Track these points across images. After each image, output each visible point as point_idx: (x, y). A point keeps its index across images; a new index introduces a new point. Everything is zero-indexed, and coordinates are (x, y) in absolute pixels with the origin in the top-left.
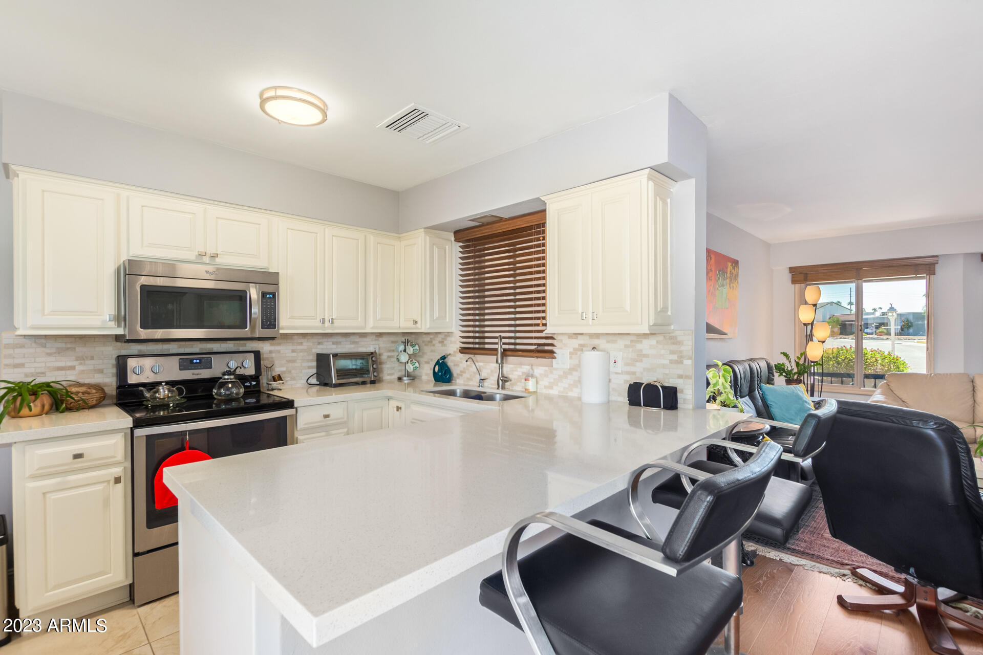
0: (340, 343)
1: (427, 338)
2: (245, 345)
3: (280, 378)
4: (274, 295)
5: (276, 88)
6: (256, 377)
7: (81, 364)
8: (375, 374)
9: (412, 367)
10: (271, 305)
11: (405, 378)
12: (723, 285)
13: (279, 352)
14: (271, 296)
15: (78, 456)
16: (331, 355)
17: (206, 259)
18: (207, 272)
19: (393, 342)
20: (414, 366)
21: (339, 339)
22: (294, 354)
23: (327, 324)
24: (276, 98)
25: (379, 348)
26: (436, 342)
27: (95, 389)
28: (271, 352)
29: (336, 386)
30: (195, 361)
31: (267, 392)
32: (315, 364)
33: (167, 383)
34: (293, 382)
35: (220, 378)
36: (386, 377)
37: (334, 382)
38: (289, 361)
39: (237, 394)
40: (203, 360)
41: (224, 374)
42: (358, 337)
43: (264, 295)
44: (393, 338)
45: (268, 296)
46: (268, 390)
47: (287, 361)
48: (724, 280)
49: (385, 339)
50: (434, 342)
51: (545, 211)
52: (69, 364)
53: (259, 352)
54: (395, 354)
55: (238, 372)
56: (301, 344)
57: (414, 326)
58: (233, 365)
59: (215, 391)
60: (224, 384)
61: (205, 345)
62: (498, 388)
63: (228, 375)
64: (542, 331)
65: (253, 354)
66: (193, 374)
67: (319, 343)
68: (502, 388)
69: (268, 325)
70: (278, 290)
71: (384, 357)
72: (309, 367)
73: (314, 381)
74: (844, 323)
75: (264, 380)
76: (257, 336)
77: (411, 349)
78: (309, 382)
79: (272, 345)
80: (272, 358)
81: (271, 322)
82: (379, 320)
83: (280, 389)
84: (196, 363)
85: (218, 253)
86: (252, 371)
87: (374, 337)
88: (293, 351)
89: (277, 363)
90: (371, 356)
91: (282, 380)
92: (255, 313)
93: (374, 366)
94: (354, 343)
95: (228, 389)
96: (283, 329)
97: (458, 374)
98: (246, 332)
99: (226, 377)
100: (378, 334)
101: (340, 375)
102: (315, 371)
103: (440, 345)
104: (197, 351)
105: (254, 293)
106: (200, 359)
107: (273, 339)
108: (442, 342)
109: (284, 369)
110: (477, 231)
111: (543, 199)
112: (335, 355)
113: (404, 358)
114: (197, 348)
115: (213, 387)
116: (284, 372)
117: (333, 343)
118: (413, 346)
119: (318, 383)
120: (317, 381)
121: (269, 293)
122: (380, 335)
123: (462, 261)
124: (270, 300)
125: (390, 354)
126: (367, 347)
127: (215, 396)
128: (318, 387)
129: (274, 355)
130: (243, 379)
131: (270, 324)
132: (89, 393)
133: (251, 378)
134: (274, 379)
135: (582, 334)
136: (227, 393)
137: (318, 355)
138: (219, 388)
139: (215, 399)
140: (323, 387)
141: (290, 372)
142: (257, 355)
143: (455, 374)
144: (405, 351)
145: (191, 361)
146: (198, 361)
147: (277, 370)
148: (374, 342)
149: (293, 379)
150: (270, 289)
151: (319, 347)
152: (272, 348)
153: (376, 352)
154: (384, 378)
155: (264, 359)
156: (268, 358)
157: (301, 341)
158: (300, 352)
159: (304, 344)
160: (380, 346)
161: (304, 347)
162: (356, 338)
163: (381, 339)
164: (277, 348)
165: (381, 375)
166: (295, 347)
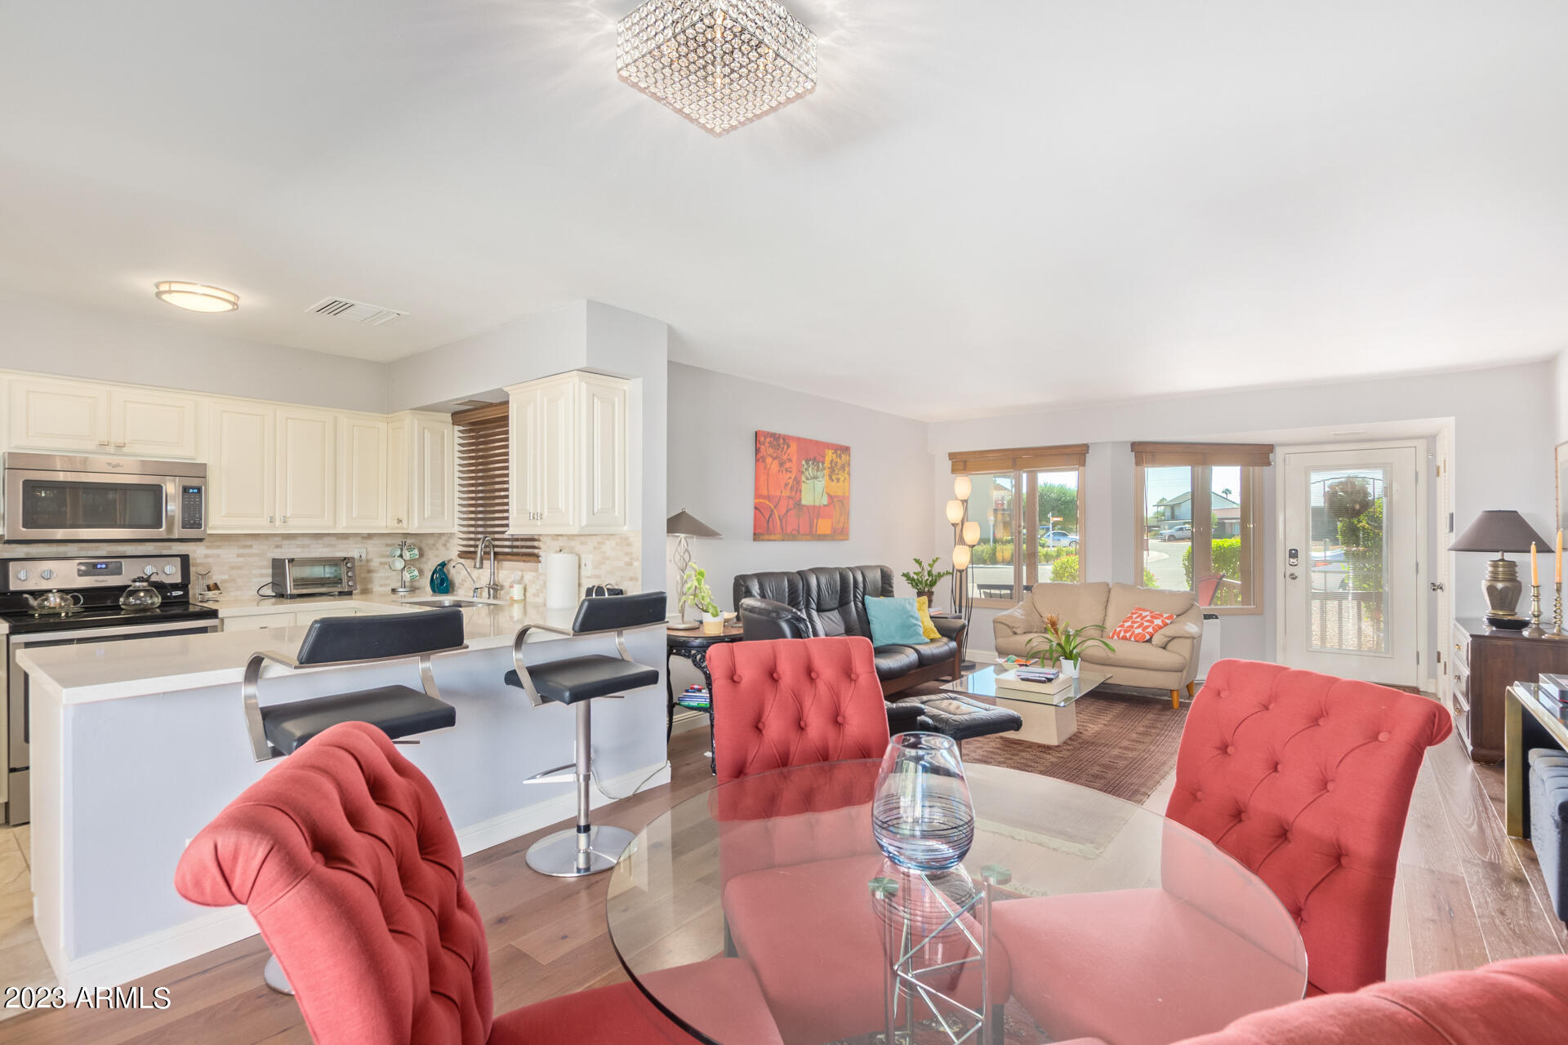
0: (308, 546)
1: (431, 541)
2: (170, 548)
3: (216, 587)
4: (199, 490)
5: (170, 282)
6: (184, 586)
8: (350, 583)
9: (408, 576)
10: (195, 501)
11: (401, 590)
12: (815, 478)
13: (218, 556)
14: (196, 491)
16: (287, 561)
17: (111, 449)
18: (109, 464)
19: (388, 545)
20: (412, 575)
22: (241, 559)
23: (278, 523)
24: (170, 292)
25: (367, 553)
26: (439, 545)
28: (206, 556)
29: (293, 597)
30: (99, 566)
31: (200, 604)
32: (270, 571)
33: (61, 591)
34: (236, 593)
36: (376, 588)
37: (289, 592)
38: (233, 568)
39: (152, 604)
40: (111, 565)
41: (134, 581)
42: (335, 539)
43: (185, 490)
44: (389, 541)
45: (191, 491)
46: (201, 602)
47: (229, 567)
48: (818, 470)
49: (375, 541)
50: (437, 545)
51: (507, 403)
53: (187, 556)
54: (390, 560)
55: (154, 579)
56: (251, 546)
57: (399, 525)
58: (149, 570)
59: (122, 600)
60: (134, 593)
62: (489, 598)
63: (139, 582)
64: (503, 532)
65: (179, 559)
66: (96, 581)
67: (277, 547)
68: (493, 598)
69: (192, 524)
70: (205, 484)
71: (375, 564)
72: (262, 576)
73: (268, 591)
74: (1221, 521)
75: (195, 590)
76: (177, 537)
77: (408, 554)
78: (261, 592)
79: (208, 547)
80: (207, 563)
81: (195, 521)
83: (217, 601)
84: (101, 568)
85: (126, 442)
86: (176, 578)
87: (359, 539)
88: (239, 556)
89: (215, 569)
90: (345, 562)
91: (219, 589)
92: (173, 511)
93: (350, 574)
95: (140, 598)
96: (215, 528)
97: (460, 584)
98: (161, 532)
99: (137, 584)
100: (366, 536)
102: (270, 580)
103: (443, 548)
104: (104, 554)
105: (171, 488)
106: (106, 564)
107: (201, 540)
108: (445, 545)
109: (226, 577)
110: (470, 415)
111: (506, 389)
112: (291, 561)
113: (399, 564)
114: (104, 550)
115: (121, 596)
116: (223, 581)
117: (296, 547)
118: (410, 549)
119: (274, 594)
120: (273, 591)
121: (193, 488)
122: (370, 536)
123: (462, 449)
124: (193, 496)
125: (383, 560)
126: (352, 550)
127: (122, 606)
128: (274, 600)
129: (210, 560)
130: (160, 587)
131: (195, 523)
133: (175, 587)
134: (209, 588)
135: (562, 535)
136: (138, 602)
137: (274, 560)
138: (128, 596)
139: (123, 609)
140: (278, 599)
141: (234, 580)
142: (185, 560)
143: (457, 585)
144: (401, 556)
145: (95, 566)
146: (104, 566)
147: (216, 578)
148: (358, 546)
149: (237, 589)
150: (195, 482)
151: (276, 550)
152: (209, 552)
153: (361, 556)
154: (374, 590)
155: (196, 565)
156: (202, 564)
157: (250, 544)
158: (249, 556)
159: (254, 547)
160: (368, 549)
161: (255, 550)
162: (333, 540)
163: (369, 541)
164: (215, 551)
165: (370, 586)
166: (241, 551)
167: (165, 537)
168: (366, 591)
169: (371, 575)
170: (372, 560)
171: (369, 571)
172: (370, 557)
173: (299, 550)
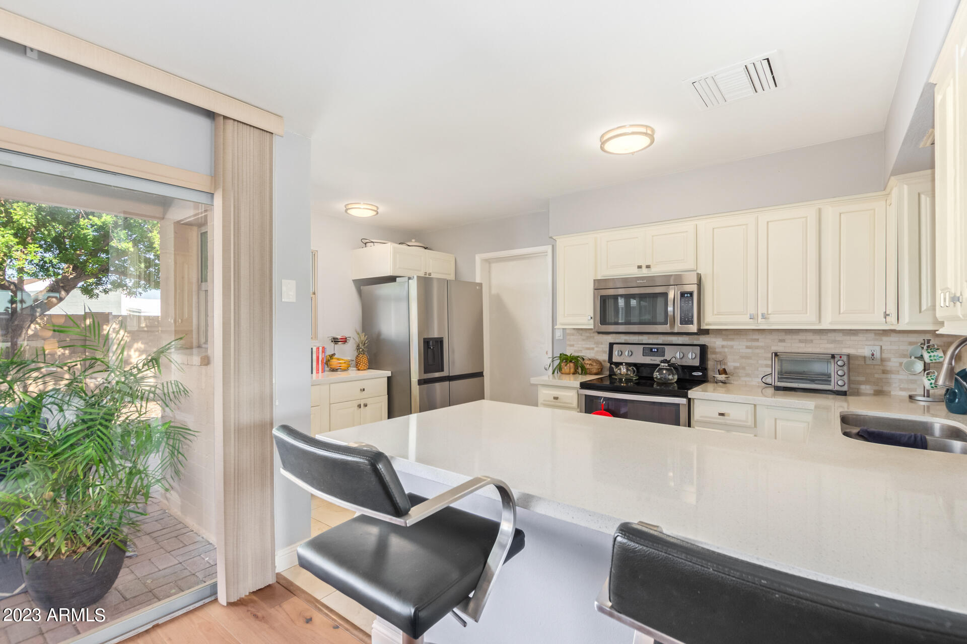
0: (812, 341)
3: (727, 372)
4: (692, 294)
6: (702, 368)
7: (596, 347)
8: (840, 382)
13: (732, 347)
14: (689, 295)
15: (556, 398)
16: (774, 355)
17: (644, 271)
19: (907, 343)
21: (810, 336)
22: (749, 351)
23: (759, 319)
27: (596, 363)
28: (723, 347)
29: (780, 389)
33: (627, 364)
34: (747, 379)
35: (659, 365)
37: (775, 384)
38: (742, 357)
39: (670, 379)
40: (659, 350)
42: (841, 335)
43: (682, 295)
45: (686, 295)
47: (740, 357)
49: (893, 338)
52: (592, 346)
53: (705, 346)
56: (757, 340)
58: (678, 355)
60: (660, 370)
61: (667, 338)
65: (696, 347)
66: (651, 360)
69: (686, 321)
70: (698, 289)
71: (891, 364)
76: (676, 331)
77: (929, 355)
78: (763, 380)
79: (724, 340)
80: (725, 352)
81: (688, 319)
82: (843, 313)
83: (726, 383)
85: (652, 264)
86: (696, 363)
87: (872, 335)
88: (748, 347)
90: (836, 359)
91: (729, 375)
93: (840, 373)
94: (834, 341)
95: (663, 374)
96: (707, 325)
98: (667, 328)
99: (664, 364)
100: (881, 332)
101: (781, 378)
104: (659, 342)
105: (672, 294)
106: (657, 348)
109: (737, 364)
112: (777, 355)
113: (918, 367)
116: (736, 368)
117: (801, 341)
118: (931, 350)
121: (687, 293)
124: (687, 299)
126: (863, 348)
127: (655, 379)
129: (726, 350)
130: (680, 368)
131: (688, 321)
132: (592, 365)
133: (695, 369)
134: (719, 373)
138: (657, 372)
141: (744, 368)
142: (704, 349)
145: (652, 349)
146: (656, 350)
149: (748, 375)
150: (688, 289)
151: (780, 344)
152: (725, 343)
153: (873, 355)
154: (892, 393)
155: (715, 353)
156: (720, 353)
157: (757, 338)
158: (756, 349)
159: (760, 340)
160: (883, 348)
161: (760, 344)
162: (839, 337)
163: (885, 339)
164: (730, 343)
165: (886, 388)
166: (749, 344)
167: (669, 331)
168: (879, 393)
169: (889, 376)
170: (889, 360)
171: (884, 372)
172: (884, 356)
173: (802, 345)
